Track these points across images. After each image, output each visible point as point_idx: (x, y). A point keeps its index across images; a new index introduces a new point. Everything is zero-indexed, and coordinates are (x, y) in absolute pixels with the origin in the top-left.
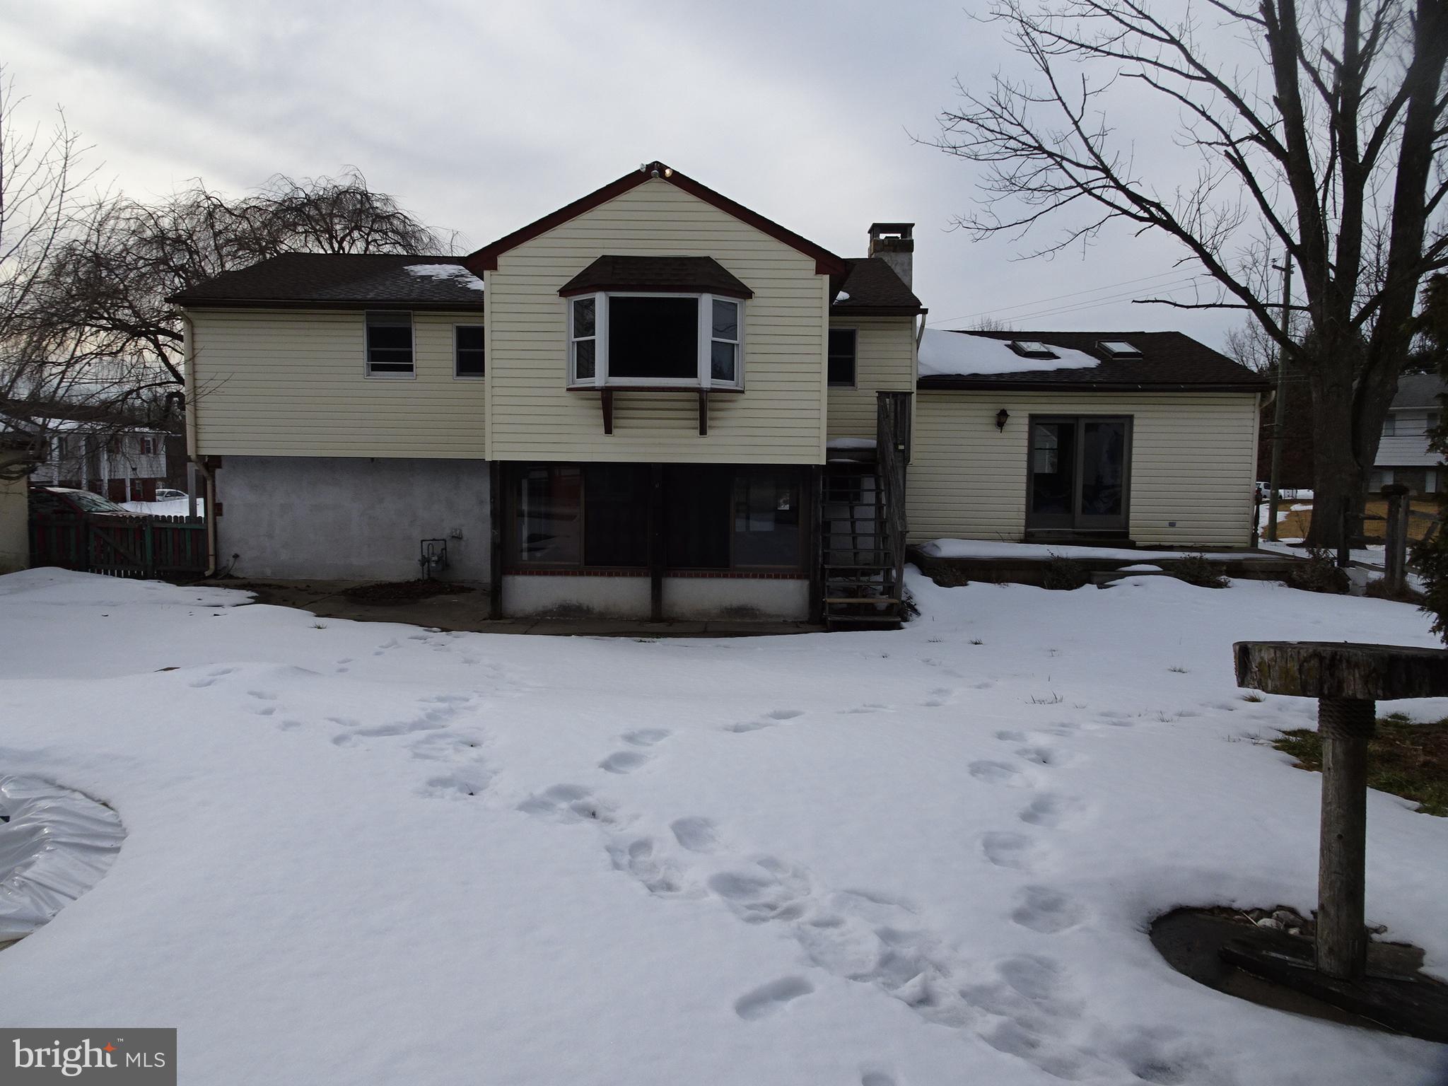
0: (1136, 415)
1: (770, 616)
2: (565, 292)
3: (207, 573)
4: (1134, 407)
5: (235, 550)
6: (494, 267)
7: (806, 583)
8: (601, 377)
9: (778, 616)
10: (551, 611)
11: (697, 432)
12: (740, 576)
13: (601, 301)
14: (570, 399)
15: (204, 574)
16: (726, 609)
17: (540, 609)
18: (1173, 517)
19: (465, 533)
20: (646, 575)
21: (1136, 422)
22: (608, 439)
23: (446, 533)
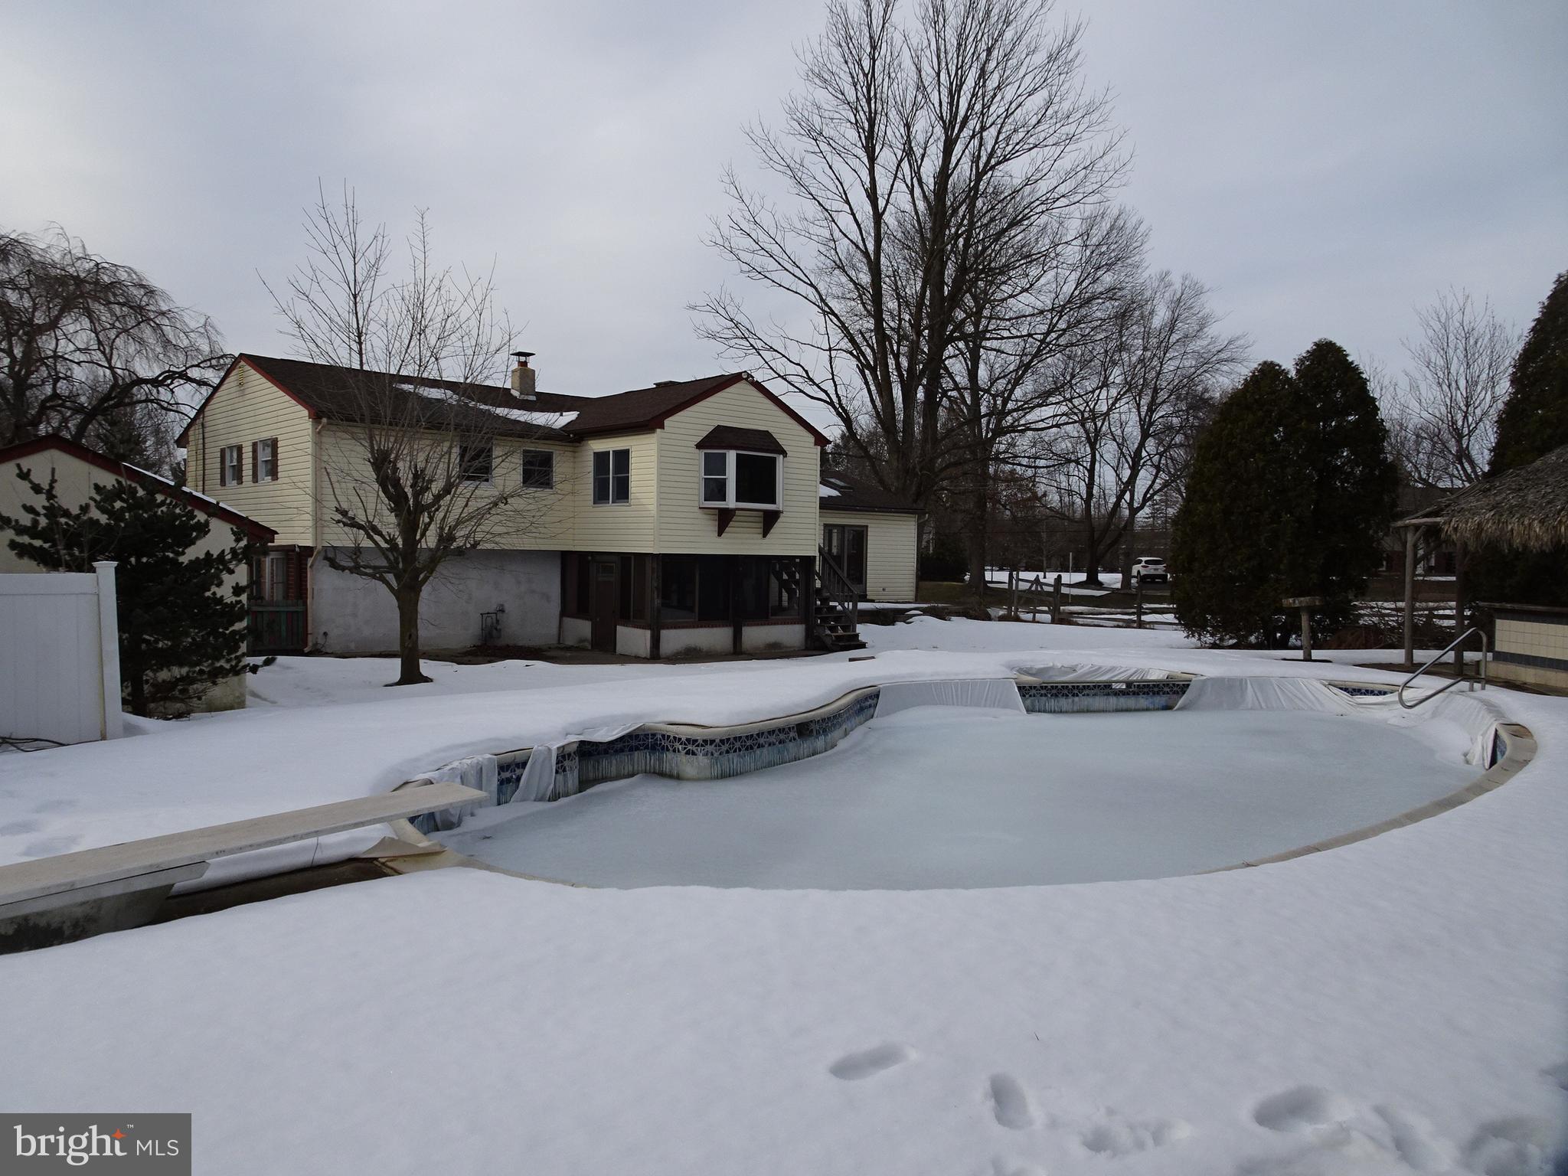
0: (869, 525)
1: (787, 647)
2: (699, 446)
3: (306, 650)
4: (868, 521)
5: (323, 629)
6: (662, 427)
7: (804, 626)
8: (731, 502)
9: (791, 647)
10: (681, 652)
11: (761, 536)
12: (775, 624)
13: (731, 457)
14: (699, 514)
15: (303, 651)
16: (768, 644)
17: (675, 651)
18: (884, 585)
19: (507, 607)
20: (730, 626)
21: (869, 529)
22: (719, 540)
23: (493, 608)
